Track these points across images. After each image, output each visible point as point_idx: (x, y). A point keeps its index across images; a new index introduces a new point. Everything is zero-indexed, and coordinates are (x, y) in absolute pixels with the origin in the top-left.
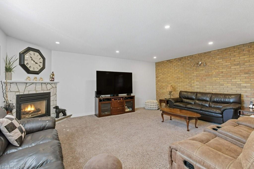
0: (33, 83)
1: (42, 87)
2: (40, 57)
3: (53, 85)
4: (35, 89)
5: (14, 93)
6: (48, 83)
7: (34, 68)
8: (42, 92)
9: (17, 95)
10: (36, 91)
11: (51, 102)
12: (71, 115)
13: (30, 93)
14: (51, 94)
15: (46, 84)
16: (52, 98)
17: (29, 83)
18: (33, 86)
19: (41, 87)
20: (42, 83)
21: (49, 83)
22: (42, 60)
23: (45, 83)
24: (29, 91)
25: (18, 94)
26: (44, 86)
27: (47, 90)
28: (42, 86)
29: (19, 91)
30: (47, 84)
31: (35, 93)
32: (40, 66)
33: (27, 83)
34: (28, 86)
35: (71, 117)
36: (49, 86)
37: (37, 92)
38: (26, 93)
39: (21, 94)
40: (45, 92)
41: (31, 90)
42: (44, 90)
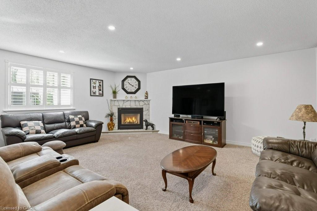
0: (128, 100)
2: (135, 81)
3: (146, 103)
4: (130, 105)
5: (116, 106)
7: (131, 90)
9: (118, 108)
11: (144, 116)
12: (158, 131)
14: (144, 110)
15: (139, 101)
16: (144, 113)
17: (126, 100)
18: (129, 102)
20: (135, 101)
21: (142, 101)
22: (137, 83)
25: (119, 107)
26: (137, 103)
27: (140, 106)
28: (135, 103)
29: (119, 106)
31: (130, 107)
32: (136, 88)
33: (124, 101)
34: (125, 103)
35: (159, 132)
36: (142, 103)
37: (132, 107)
38: (124, 107)
39: (121, 107)
40: (138, 107)
41: (127, 105)
42: (137, 106)
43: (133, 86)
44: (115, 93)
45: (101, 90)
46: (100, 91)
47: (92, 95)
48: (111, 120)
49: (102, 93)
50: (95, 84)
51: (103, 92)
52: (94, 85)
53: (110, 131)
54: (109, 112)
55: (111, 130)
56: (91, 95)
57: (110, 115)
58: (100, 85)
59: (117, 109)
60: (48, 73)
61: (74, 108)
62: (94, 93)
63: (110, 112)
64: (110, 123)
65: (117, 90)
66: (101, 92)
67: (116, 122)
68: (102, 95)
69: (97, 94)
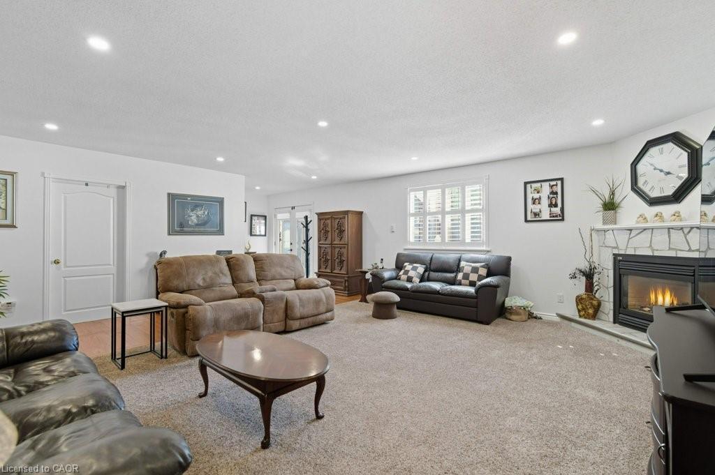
0: (645, 229)
1: (671, 240)
4: (651, 246)
5: (610, 249)
6: (692, 228)
7: (662, 189)
8: (672, 254)
9: (614, 254)
10: (653, 250)
13: (638, 253)
15: (686, 231)
17: (637, 229)
18: (647, 235)
19: (668, 239)
20: (669, 229)
22: (685, 158)
23: (682, 228)
24: (635, 249)
25: (616, 252)
26: (677, 237)
27: (690, 250)
28: (669, 236)
29: (617, 248)
30: (689, 232)
31: (650, 253)
32: (678, 179)
33: (631, 230)
34: (634, 237)
36: (697, 239)
37: (656, 254)
38: (630, 252)
39: (622, 252)
40: (681, 254)
41: (641, 247)
42: (676, 250)
43: (668, 173)
44: (610, 206)
45: (556, 205)
46: (554, 209)
47: (529, 218)
48: (590, 287)
49: (560, 213)
50: (538, 192)
51: (562, 209)
52: (536, 196)
53: (582, 320)
54: (584, 266)
55: (586, 318)
56: (526, 221)
57: (584, 273)
58: (552, 193)
59: (611, 258)
60: (447, 191)
61: (488, 249)
62: (536, 214)
63: (587, 264)
64: (584, 296)
65: (617, 199)
66: (557, 210)
67: (606, 295)
68: (560, 217)
69: (545, 215)
